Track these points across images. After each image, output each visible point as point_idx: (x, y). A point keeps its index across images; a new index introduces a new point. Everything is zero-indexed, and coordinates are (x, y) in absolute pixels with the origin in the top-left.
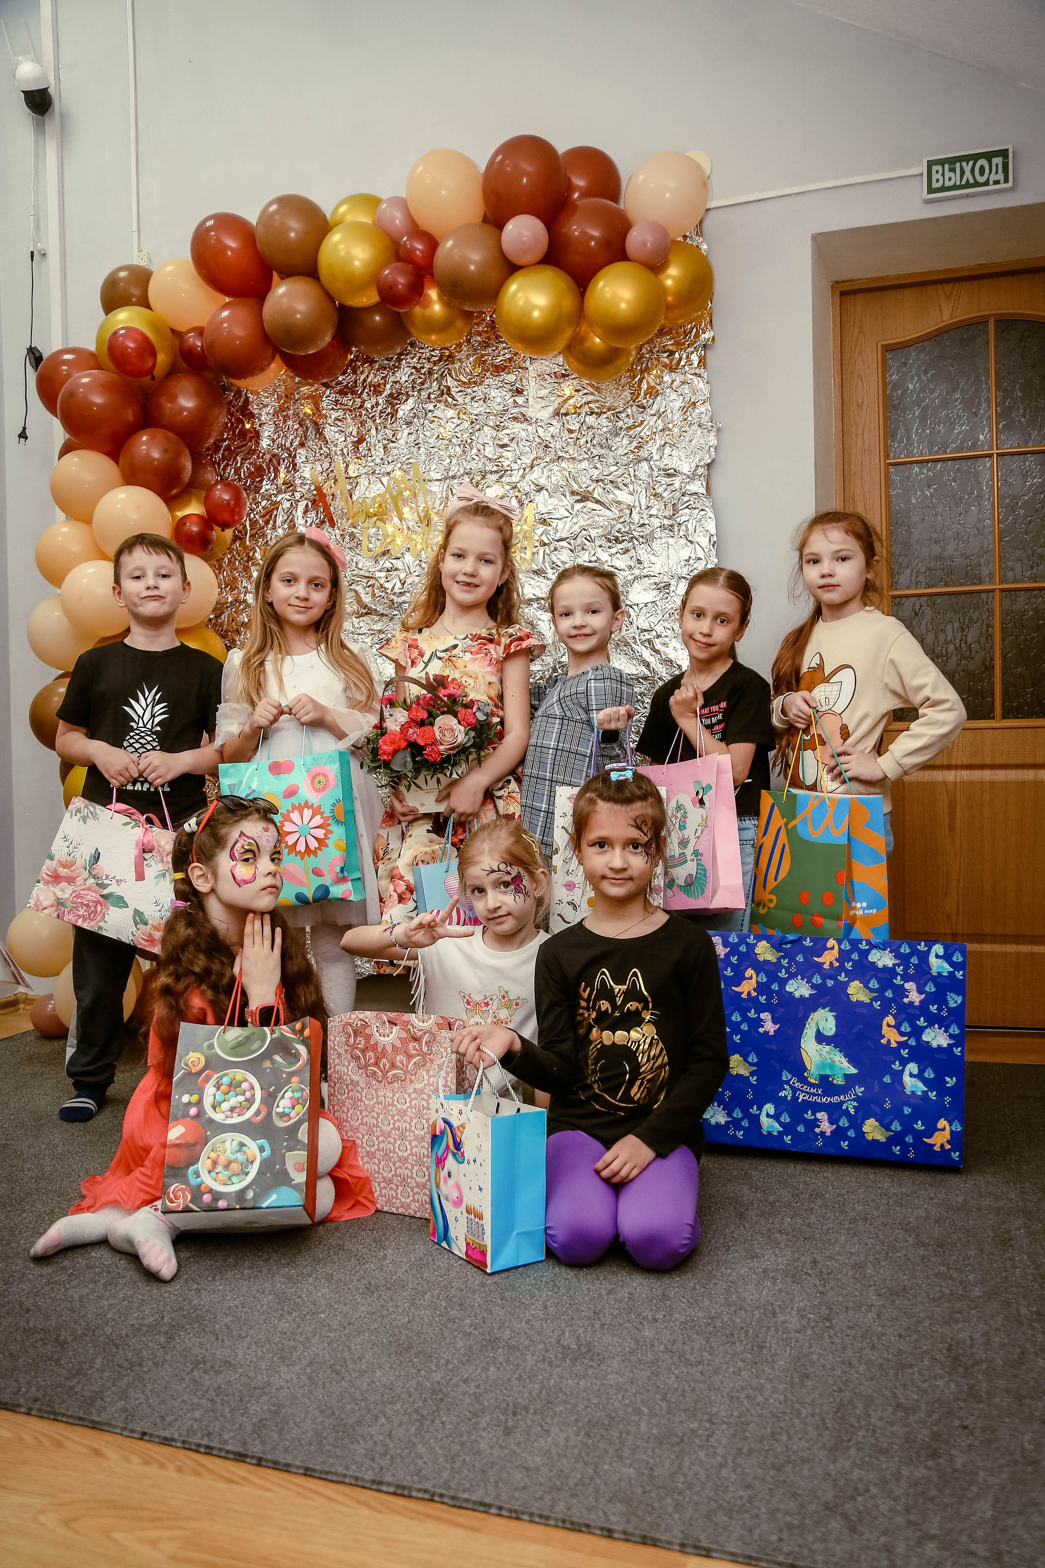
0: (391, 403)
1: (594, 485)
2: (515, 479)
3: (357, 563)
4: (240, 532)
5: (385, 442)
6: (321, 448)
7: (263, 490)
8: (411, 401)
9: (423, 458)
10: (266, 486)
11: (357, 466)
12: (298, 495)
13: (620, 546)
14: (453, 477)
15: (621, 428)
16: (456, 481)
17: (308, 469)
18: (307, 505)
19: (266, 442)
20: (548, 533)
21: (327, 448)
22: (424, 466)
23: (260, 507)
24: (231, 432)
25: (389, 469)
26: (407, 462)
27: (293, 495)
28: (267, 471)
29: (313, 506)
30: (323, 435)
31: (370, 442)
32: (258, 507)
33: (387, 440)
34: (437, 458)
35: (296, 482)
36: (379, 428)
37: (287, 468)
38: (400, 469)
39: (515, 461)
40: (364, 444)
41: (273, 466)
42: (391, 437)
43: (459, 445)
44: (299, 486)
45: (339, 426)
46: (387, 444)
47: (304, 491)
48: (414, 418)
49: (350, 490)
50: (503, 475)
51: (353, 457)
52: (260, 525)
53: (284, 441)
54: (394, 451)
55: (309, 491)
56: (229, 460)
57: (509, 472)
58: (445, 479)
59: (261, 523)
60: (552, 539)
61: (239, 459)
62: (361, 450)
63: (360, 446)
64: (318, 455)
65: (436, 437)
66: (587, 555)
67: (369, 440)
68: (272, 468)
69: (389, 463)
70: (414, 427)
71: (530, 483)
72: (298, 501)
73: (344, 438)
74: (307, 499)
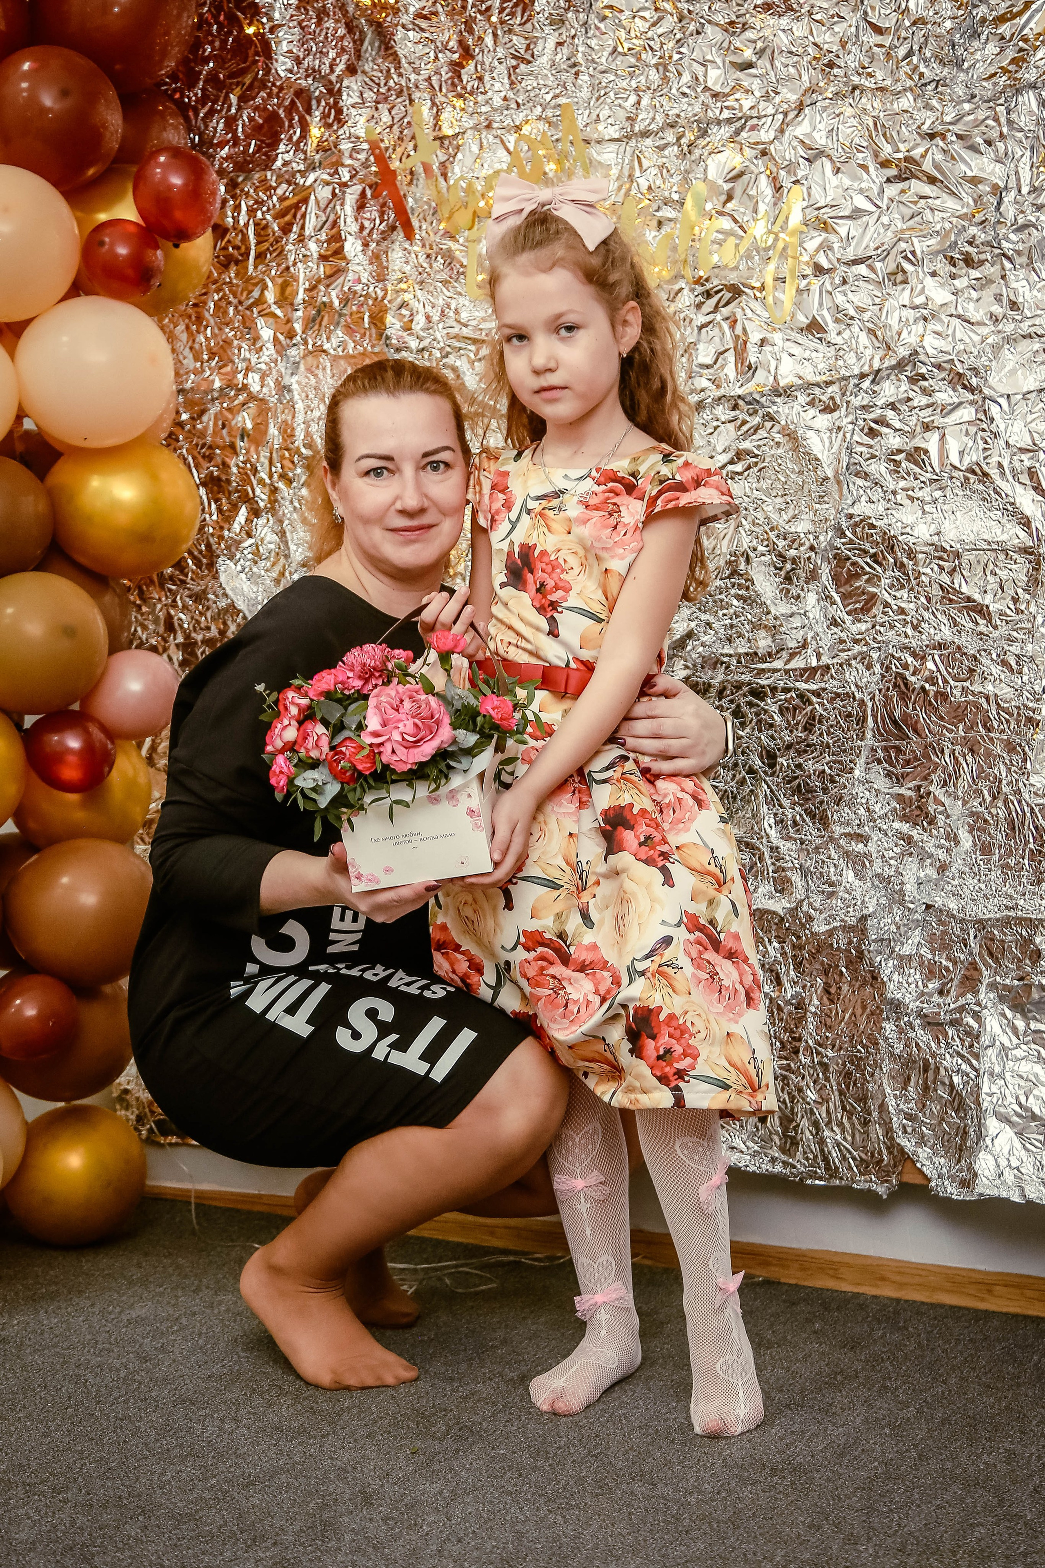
1: (926, 144)
2: (766, 135)
3: (457, 312)
4: (237, 248)
5: (514, 62)
6: (389, 76)
7: (279, 163)
9: (585, 93)
10: (284, 153)
11: (458, 114)
12: (345, 175)
13: (976, 273)
14: (644, 134)
15: (983, 20)
16: (648, 141)
17: (362, 120)
18: (363, 194)
19: (284, 63)
20: (830, 248)
21: (400, 75)
22: (587, 112)
23: (275, 198)
24: (217, 44)
25: (519, 118)
26: (552, 103)
27: (336, 172)
28: (287, 124)
29: (374, 196)
30: (392, 47)
31: (483, 63)
32: (270, 197)
33: (515, 57)
34: (612, 94)
35: (342, 147)
36: (499, 32)
37: (325, 116)
38: (540, 118)
39: (766, 97)
40: (470, 67)
41: (298, 112)
42: (522, 51)
43: (656, 66)
44: (347, 154)
45: (423, 30)
46: (515, 68)
47: (357, 164)
48: (567, 10)
49: (443, 164)
50: (743, 128)
51: (450, 95)
52: (274, 233)
53: (317, 62)
54: (530, 82)
55: (366, 165)
56: (215, 102)
57: (754, 121)
58: (628, 138)
59: (276, 229)
60: (839, 260)
61: (233, 99)
62: (465, 78)
63: (463, 71)
64: (382, 90)
65: (610, 49)
66: (907, 292)
67: (480, 57)
68: (297, 118)
69: (518, 105)
70: (568, 30)
71: (795, 143)
72: (345, 185)
73: (432, 55)
74: (362, 181)
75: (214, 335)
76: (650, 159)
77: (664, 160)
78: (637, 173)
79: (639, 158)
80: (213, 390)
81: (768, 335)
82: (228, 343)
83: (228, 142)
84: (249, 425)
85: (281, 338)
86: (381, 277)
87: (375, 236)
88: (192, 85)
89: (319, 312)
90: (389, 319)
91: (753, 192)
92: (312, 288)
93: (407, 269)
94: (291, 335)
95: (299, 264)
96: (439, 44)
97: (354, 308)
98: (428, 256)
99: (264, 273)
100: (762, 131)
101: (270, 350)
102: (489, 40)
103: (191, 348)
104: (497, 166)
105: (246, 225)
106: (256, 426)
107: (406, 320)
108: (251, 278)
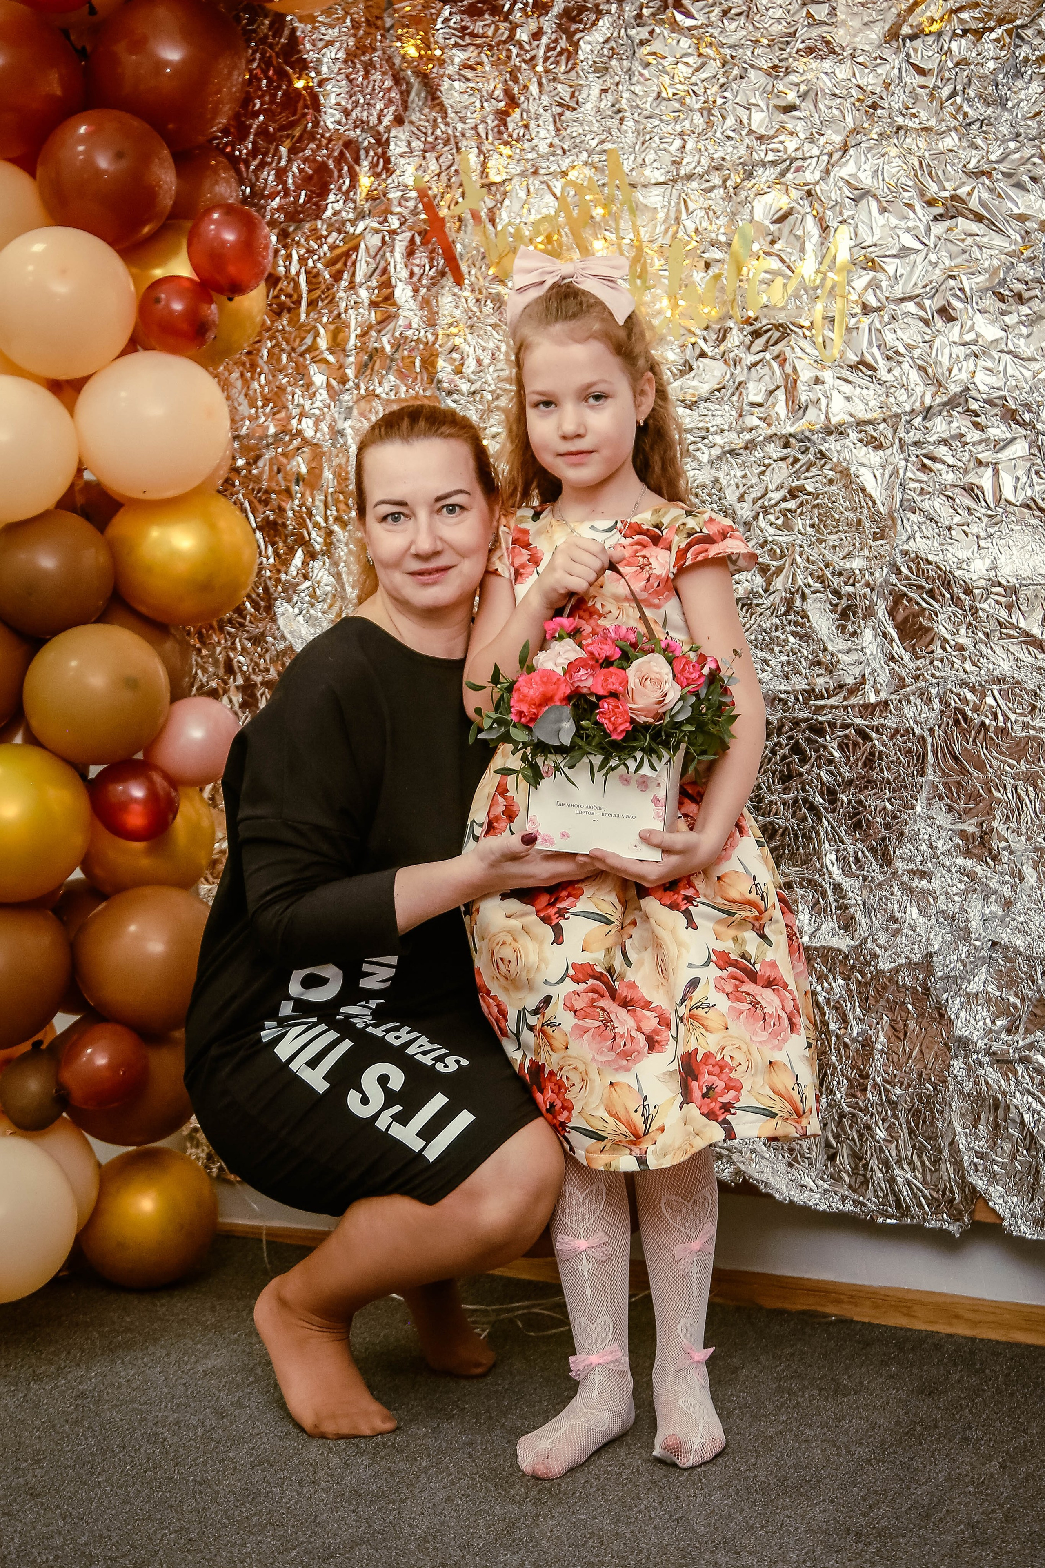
0: (566, 31)
1: (971, 182)
2: (811, 176)
4: (288, 296)
5: (558, 110)
6: (435, 125)
7: (329, 213)
8: (605, 22)
9: (630, 138)
10: (334, 203)
11: (503, 161)
12: (394, 223)
13: (1025, 310)
14: (689, 177)
16: (694, 184)
17: (410, 170)
18: (412, 240)
19: (333, 115)
20: (879, 287)
21: (447, 124)
22: (632, 157)
23: (325, 247)
24: (267, 98)
25: (565, 164)
26: (598, 149)
27: (386, 220)
28: (336, 174)
29: (424, 243)
30: (439, 98)
31: (528, 112)
32: (321, 246)
33: (560, 105)
34: (656, 139)
35: (390, 196)
36: (544, 81)
37: (373, 166)
38: (586, 164)
39: (811, 139)
40: (516, 114)
41: (347, 163)
42: (567, 99)
43: (700, 111)
44: (395, 202)
45: (468, 80)
46: (560, 115)
47: (405, 212)
48: (611, 58)
49: (490, 210)
50: (788, 169)
51: (496, 143)
52: (325, 280)
53: (365, 114)
54: (575, 129)
55: (415, 212)
56: (265, 154)
57: (799, 163)
58: (675, 181)
59: (327, 277)
60: (887, 298)
61: (283, 150)
62: (511, 126)
63: (508, 119)
64: (430, 139)
65: (654, 95)
66: (957, 329)
67: (525, 106)
68: (346, 168)
69: (564, 152)
70: (612, 77)
71: (841, 184)
72: (393, 233)
73: (478, 104)
74: (411, 228)
75: (268, 382)
76: (697, 201)
77: (711, 202)
78: (684, 216)
79: (684, 200)
80: (267, 437)
81: (819, 374)
82: (281, 389)
83: (279, 193)
84: (304, 470)
85: (334, 383)
86: (431, 322)
87: (424, 282)
88: (242, 139)
89: (371, 357)
90: (441, 363)
91: (799, 233)
92: (364, 334)
93: (457, 313)
94: (344, 381)
95: (351, 311)
96: (485, 93)
97: (406, 352)
98: (478, 300)
99: (315, 320)
100: (808, 173)
101: (323, 395)
102: (534, 89)
103: (246, 395)
104: (545, 211)
105: (298, 274)
106: (311, 470)
107: (457, 363)
108: (303, 325)
